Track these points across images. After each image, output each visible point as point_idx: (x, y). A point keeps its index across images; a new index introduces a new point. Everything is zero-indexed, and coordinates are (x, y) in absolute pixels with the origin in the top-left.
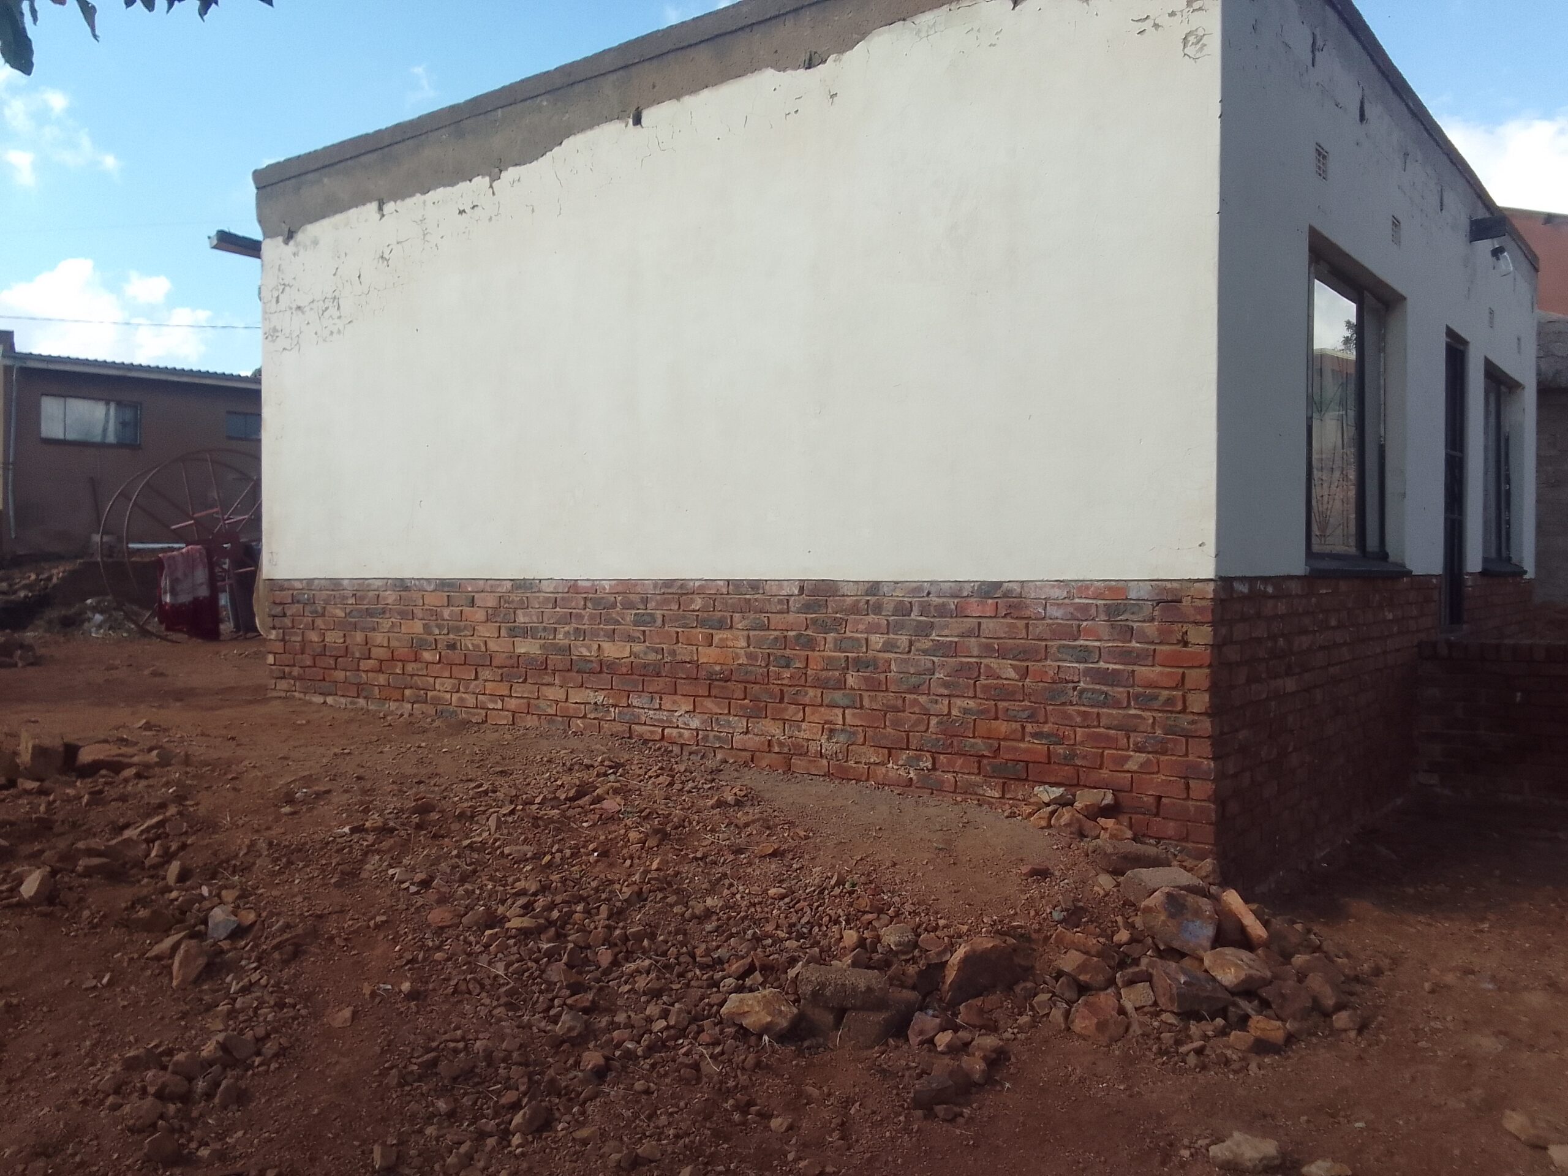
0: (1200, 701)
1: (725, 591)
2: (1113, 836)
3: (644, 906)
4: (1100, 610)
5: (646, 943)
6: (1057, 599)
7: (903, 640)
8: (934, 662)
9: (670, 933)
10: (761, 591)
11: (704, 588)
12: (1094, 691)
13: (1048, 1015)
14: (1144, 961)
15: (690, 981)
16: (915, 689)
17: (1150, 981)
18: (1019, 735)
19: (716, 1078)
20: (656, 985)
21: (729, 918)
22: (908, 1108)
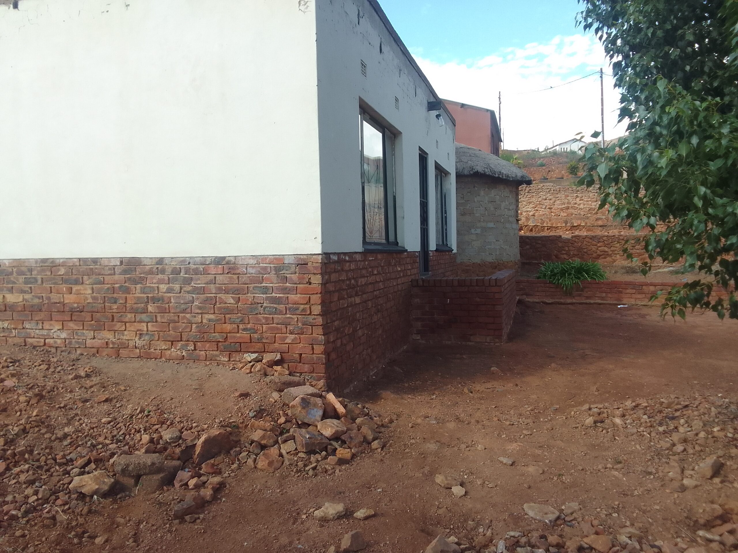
0: (317, 309)
1: (78, 264)
2: (280, 374)
3: (27, 436)
4: (272, 269)
5: (27, 456)
6: (252, 264)
7: (177, 287)
8: (193, 297)
9: (42, 449)
10: (99, 264)
11: (65, 263)
12: (270, 307)
13: (246, 462)
14: (292, 430)
15: (52, 473)
16: (184, 311)
17: (294, 439)
18: (236, 330)
19: (65, 522)
20: (32, 478)
21: (77, 437)
22: (172, 520)
